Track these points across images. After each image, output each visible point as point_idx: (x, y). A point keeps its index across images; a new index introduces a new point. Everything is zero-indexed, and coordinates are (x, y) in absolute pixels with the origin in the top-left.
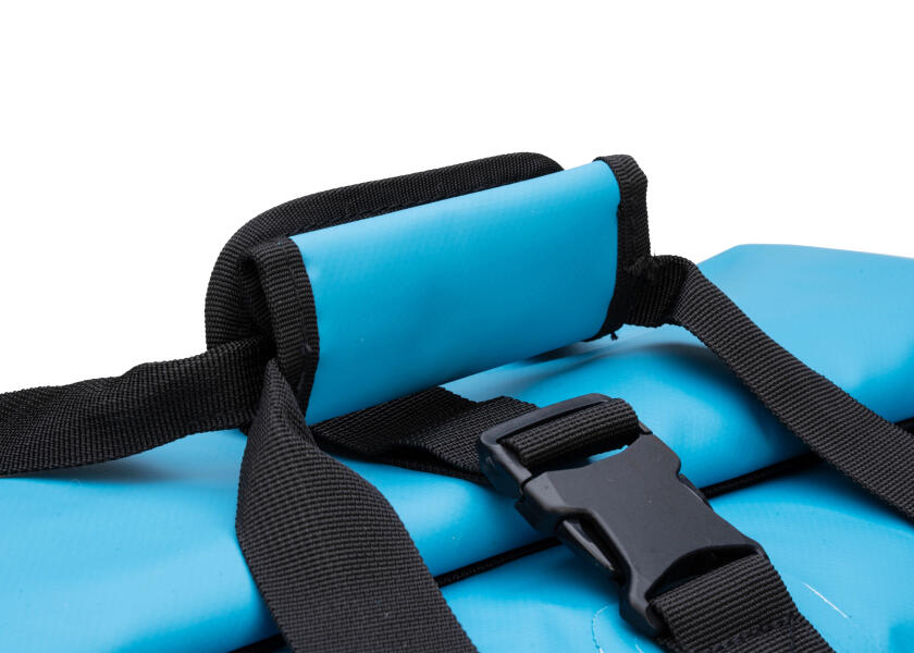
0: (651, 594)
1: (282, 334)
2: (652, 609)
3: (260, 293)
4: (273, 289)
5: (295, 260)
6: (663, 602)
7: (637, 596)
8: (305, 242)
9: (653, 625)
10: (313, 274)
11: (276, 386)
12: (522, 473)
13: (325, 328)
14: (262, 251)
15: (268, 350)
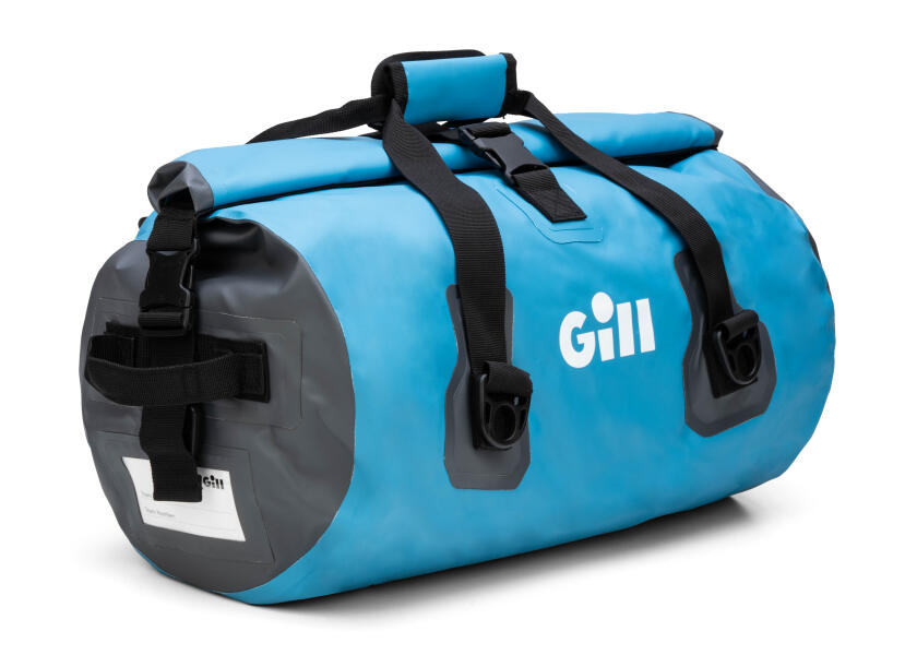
0: (513, 173)
1: (398, 90)
2: (513, 177)
3: (390, 78)
4: (396, 77)
5: (401, 69)
6: (516, 176)
7: (508, 173)
8: (405, 64)
9: (512, 181)
10: (407, 73)
11: (395, 106)
12: (472, 138)
13: (410, 91)
14: (391, 64)
15: (392, 95)
